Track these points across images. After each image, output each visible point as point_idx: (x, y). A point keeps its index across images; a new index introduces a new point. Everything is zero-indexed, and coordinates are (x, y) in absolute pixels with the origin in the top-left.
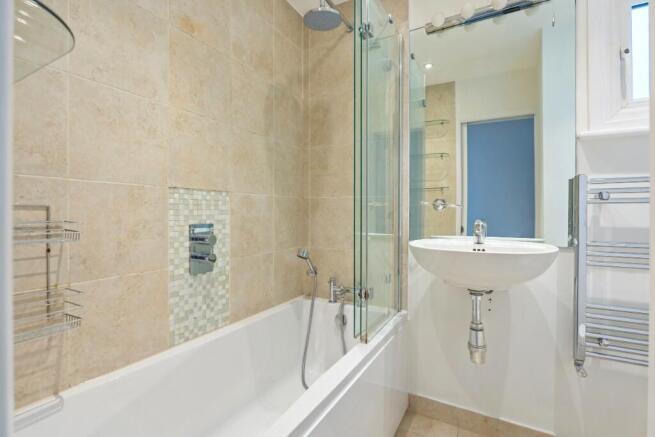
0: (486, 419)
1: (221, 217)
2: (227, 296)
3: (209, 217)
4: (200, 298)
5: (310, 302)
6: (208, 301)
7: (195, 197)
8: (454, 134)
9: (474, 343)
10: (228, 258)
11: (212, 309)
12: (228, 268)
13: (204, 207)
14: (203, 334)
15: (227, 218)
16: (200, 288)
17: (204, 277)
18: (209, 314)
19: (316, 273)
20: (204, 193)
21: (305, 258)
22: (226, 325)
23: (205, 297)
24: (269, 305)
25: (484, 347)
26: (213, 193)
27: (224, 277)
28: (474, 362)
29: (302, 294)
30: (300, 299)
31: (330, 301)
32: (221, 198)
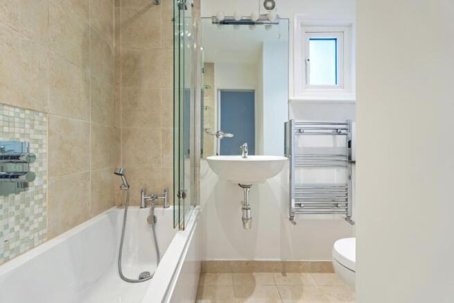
0: (247, 263)
1: (37, 137)
2: (44, 214)
3: (23, 135)
4: (12, 219)
5: (124, 210)
6: (22, 221)
7: (6, 113)
8: (214, 96)
9: (245, 217)
10: (45, 177)
11: (27, 229)
12: (45, 186)
13: (17, 125)
14: (17, 256)
15: (45, 139)
16: (13, 209)
17: (18, 197)
18: (23, 234)
19: (129, 187)
20: (17, 110)
21: (121, 175)
22: (43, 243)
23: (18, 218)
24: (87, 218)
25: (251, 218)
26: (27, 112)
27: (41, 196)
28: (246, 229)
29: (114, 205)
30: (114, 209)
31: (141, 208)
32: (37, 117)
